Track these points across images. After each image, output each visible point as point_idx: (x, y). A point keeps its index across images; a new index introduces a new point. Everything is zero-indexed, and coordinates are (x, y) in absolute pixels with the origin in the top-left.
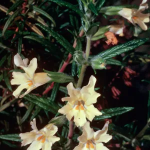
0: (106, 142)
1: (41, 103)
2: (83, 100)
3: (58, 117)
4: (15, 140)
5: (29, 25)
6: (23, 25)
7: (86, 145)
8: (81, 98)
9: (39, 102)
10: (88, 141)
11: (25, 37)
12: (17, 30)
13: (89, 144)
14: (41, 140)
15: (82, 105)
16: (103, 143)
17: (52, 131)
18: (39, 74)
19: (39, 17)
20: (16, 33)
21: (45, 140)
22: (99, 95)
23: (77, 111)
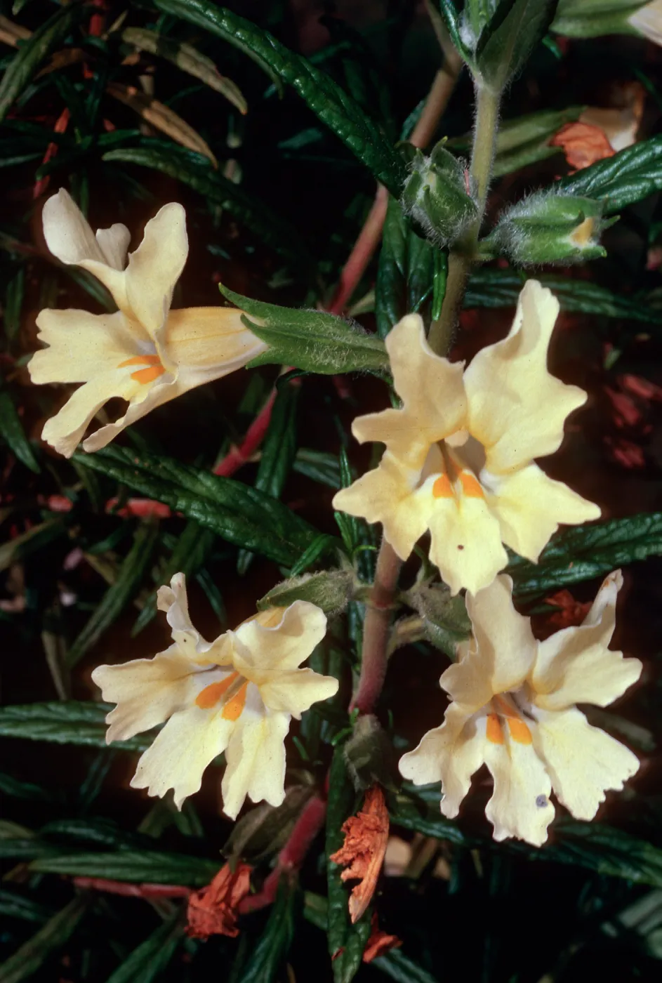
0: (605, 700)
1: (208, 502)
2: (481, 437)
3: (307, 578)
4: (51, 737)
5: (126, 100)
6: (93, 101)
7: (482, 724)
8: (462, 423)
9: (193, 496)
10: (495, 700)
11: (108, 157)
12: (60, 126)
13: (500, 721)
14: (219, 709)
15: (467, 472)
16: (585, 708)
17: (292, 642)
18: (198, 315)
19: (187, 49)
20: (57, 138)
21: (241, 701)
22: (576, 399)
23: (443, 503)
